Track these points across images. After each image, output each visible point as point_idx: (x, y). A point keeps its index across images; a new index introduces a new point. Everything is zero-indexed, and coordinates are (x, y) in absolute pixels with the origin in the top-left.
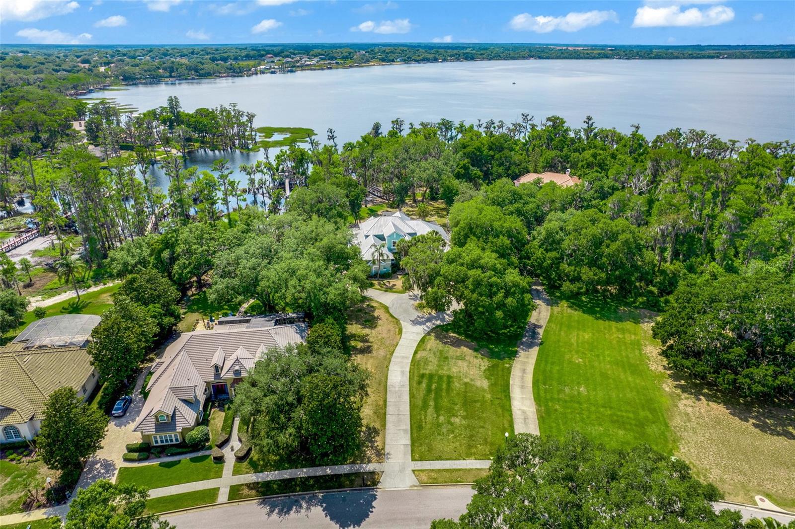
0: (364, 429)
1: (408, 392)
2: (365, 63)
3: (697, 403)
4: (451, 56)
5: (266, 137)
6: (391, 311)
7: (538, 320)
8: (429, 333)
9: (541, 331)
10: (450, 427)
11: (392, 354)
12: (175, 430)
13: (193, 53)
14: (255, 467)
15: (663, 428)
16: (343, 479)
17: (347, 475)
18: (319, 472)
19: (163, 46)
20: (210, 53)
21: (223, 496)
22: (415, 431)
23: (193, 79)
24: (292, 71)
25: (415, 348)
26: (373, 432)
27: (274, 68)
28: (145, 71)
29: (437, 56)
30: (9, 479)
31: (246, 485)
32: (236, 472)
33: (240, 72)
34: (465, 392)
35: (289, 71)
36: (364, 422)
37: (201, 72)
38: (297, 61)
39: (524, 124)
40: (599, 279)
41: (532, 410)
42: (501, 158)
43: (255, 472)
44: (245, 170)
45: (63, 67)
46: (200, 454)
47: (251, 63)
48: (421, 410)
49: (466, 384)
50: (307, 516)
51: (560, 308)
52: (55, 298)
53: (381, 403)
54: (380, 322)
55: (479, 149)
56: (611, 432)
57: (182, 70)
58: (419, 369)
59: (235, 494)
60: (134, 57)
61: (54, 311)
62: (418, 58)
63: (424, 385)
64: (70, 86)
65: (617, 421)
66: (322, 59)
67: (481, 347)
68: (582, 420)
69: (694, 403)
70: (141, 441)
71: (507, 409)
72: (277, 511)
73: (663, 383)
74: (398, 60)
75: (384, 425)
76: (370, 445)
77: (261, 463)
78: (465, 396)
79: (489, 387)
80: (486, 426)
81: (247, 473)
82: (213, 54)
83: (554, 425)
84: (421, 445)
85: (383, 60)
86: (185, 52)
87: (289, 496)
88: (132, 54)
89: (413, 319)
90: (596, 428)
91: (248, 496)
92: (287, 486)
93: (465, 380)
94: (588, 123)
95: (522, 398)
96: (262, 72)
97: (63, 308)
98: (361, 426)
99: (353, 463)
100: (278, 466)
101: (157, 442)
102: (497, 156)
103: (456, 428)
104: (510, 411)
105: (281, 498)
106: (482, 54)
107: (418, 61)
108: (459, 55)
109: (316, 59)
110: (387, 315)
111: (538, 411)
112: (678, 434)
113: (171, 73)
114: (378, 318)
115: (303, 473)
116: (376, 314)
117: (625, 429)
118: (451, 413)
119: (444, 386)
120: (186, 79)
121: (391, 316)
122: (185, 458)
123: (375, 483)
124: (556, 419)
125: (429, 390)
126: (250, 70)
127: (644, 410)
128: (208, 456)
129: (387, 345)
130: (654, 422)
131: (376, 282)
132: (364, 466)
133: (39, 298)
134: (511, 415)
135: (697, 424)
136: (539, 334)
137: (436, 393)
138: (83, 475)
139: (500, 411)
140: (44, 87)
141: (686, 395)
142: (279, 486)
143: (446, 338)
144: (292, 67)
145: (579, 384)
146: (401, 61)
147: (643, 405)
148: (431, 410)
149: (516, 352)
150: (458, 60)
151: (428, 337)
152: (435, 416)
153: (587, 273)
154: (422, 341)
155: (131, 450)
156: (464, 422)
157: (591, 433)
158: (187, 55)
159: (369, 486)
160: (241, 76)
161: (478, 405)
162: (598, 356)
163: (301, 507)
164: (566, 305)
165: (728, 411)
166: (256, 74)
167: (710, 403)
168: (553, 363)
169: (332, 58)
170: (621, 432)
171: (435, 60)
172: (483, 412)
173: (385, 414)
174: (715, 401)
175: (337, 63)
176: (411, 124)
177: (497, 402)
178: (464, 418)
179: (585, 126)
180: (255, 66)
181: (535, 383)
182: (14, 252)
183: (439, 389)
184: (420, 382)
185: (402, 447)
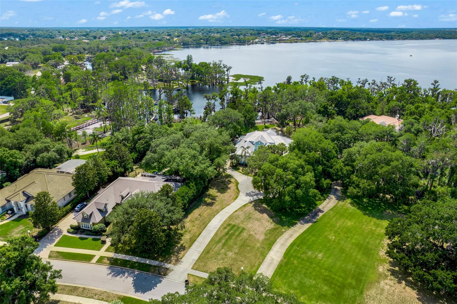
0: (179, 245)
1: (216, 232)
2: (319, 40)
3: (397, 285)
4: (377, 37)
5: (235, 80)
6: (239, 186)
7: (324, 208)
8: (251, 202)
9: (321, 214)
10: (224, 256)
11: (222, 210)
12: (89, 222)
13: (223, 31)
14: (117, 251)
15: (358, 293)
16: (152, 268)
17: (155, 266)
18: (142, 260)
19: (209, 27)
20: (232, 31)
21: (94, 260)
22: (204, 253)
23: (218, 45)
24: (273, 43)
25: (237, 209)
26: (183, 248)
27: (264, 41)
28: (194, 41)
29: (366, 37)
30: (24, 228)
31: (108, 257)
32: (107, 250)
33: (244, 43)
34: (247, 239)
35: (271, 43)
36: (182, 242)
37: (222, 42)
38: (278, 38)
39: (388, 83)
40: (371, 188)
41: (278, 259)
42: (354, 104)
43: (115, 253)
44: (206, 97)
45: (158, 38)
46: (98, 237)
47: (252, 37)
48: (215, 243)
49: (250, 235)
50: (124, 281)
51: (343, 203)
52: (90, 151)
53: (197, 234)
54: (229, 191)
55: (341, 97)
56: (319, 286)
57: (213, 41)
58: (230, 220)
59: (100, 261)
60: (194, 33)
61: (86, 157)
62: (354, 38)
63: (226, 230)
64: (155, 47)
65: (328, 280)
66: (293, 37)
67: (276, 216)
68: (305, 274)
69: (394, 284)
70: (77, 225)
71: (264, 255)
72: (113, 274)
73: (381, 265)
74: (341, 38)
75: (190, 246)
76: (176, 254)
77: (120, 249)
78: (245, 242)
79: (263, 241)
80: (245, 262)
81: (111, 252)
82: (234, 32)
83: (285, 271)
84: (202, 262)
85: (330, 38)
86: (220, 30)
87: (123, 269)
88: (193, 31)
89: (248, 192)
90: (311, 281)
91: (105, 263)
92: (124, 263)
93: (251, 233)
94: (435, 85)
95: (278, 251)
96: (256, 43)
97: (90, 157)
98: (179, 243)
99: (162, 261)
100: (127, 253)
101: (83, 227)
102: (352, 102)
103: (227, 258)
104: (264, 257)
105: (119, 268)
106: (399, 36)
107: (353, 40)
108: (383, 36)
109: (290, 37)
110: (235, 187)
111: (282, 261)
112: (366, 300)
113: (207, 42)
114: (229, 188)
115: (135, 259)
116: (229, 186)
117: (330, 287)
118: (230, 249)
119: (237, 233)
120: (214, 45)
121: (237, 189)
122: (90, 238)
123: (165, 275)
124: (289, 269)
125: (227, 234)
126: (250, 41)
127: (352, 278)
128: (100, 239)
129: (224, 204)
130: (353, 288)
131: (241, 168)
132: (166, 264)
133: (84, 150)
134: (263, 259)
135: (386, 298)
136: (318, 215)
137: (230, 236)
138: (49, 234)
139: (259, 254)
140: (143, 48)
141: (392, 277)
142: (121, 262)
143: (259, 207)
144: (274, 41)
145: (321, 251)
146: (342, 39)
147: (354, 275)
148: (220, 244)
149: (296, 223)
150: (381, 39)
151: (249, 204)
152: (220, 248)
153: (364, 183)
154: (245, 206)
155: (72, 227)
156: (233, 256)
157: (305, 283)
158: (220, 32)
159: (162, 275)
160: (244, 45)
161: (249, 248)
162: (348, 237)
163: (124, 275)
164: (349, 202)
165: (417, 296)
166: (253, 44)
167: (407, 287)
168: (313, 235)
169: (299, 36)
170: (326, 288)
171: (365, 39)
172: (248, 253)
173: (195, 240)
174: (411, 287)
175: (301, 39)
176: (314, 78)
177: (261, 249)
178: (235, 253)
179: (432, 87)
180: (252, 40)
181: (292, 245)
182: (88, 127)
183: (233, 234)
184: (225, 228)
185: (192, 260)
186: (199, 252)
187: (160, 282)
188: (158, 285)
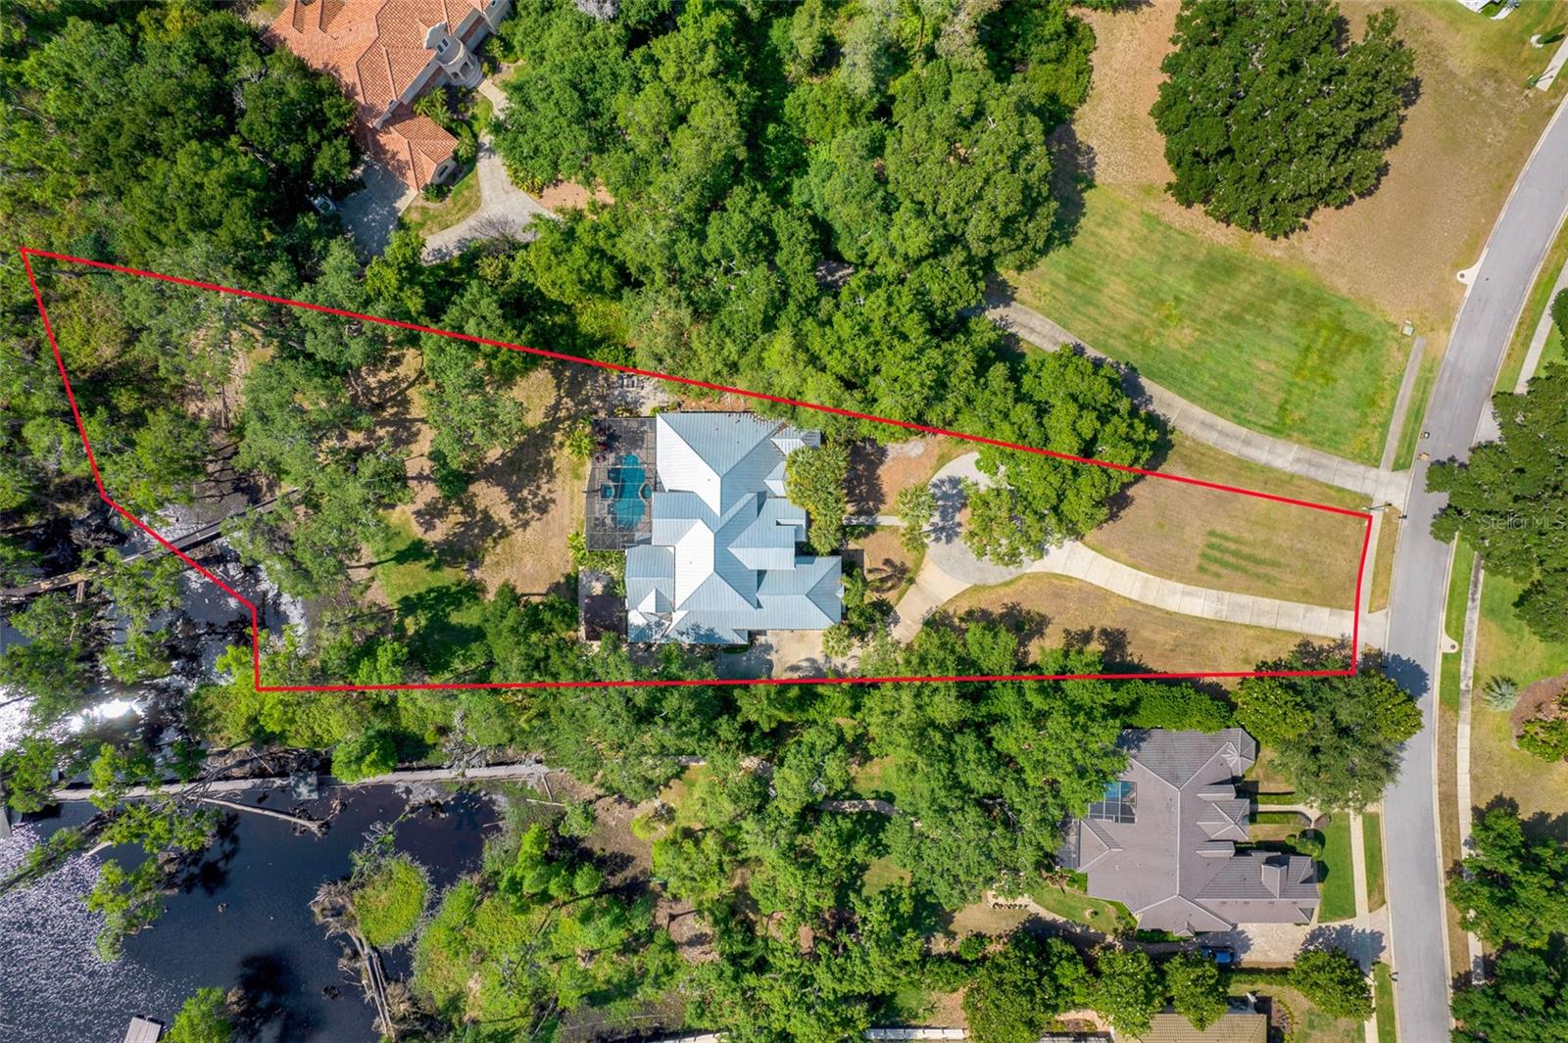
1: (1233, 594)
9: (1092, 352)
22: (1310, 600)
48: (1273, 585)
53: (1249, 632)
58: (1184, 572)
63: (1223, 572)
75: (1294, 635)
95: (1271, 452)
119: (1231, 546)
123: (1379, 655)
125: (1236, 567)
136: (1099, 358)
137: (1243, 560)
145: (1248, 364)
148: (1274, 574)
152: (1287, 570)
159: (1381, 660)
162: (1177, 300)
168: (1192, 377)
183: (1236, 554)
184: (1218, 575)
185: (1333, 618)
186: (1306, 610)
187: (1396, 658)
188: (1404, 658)
